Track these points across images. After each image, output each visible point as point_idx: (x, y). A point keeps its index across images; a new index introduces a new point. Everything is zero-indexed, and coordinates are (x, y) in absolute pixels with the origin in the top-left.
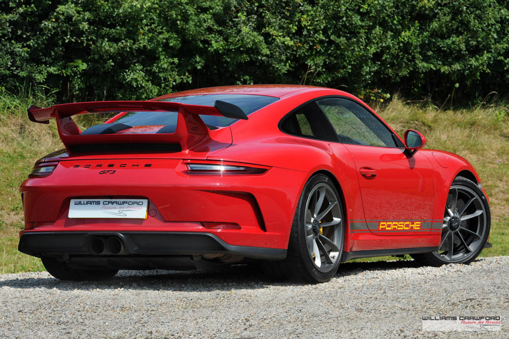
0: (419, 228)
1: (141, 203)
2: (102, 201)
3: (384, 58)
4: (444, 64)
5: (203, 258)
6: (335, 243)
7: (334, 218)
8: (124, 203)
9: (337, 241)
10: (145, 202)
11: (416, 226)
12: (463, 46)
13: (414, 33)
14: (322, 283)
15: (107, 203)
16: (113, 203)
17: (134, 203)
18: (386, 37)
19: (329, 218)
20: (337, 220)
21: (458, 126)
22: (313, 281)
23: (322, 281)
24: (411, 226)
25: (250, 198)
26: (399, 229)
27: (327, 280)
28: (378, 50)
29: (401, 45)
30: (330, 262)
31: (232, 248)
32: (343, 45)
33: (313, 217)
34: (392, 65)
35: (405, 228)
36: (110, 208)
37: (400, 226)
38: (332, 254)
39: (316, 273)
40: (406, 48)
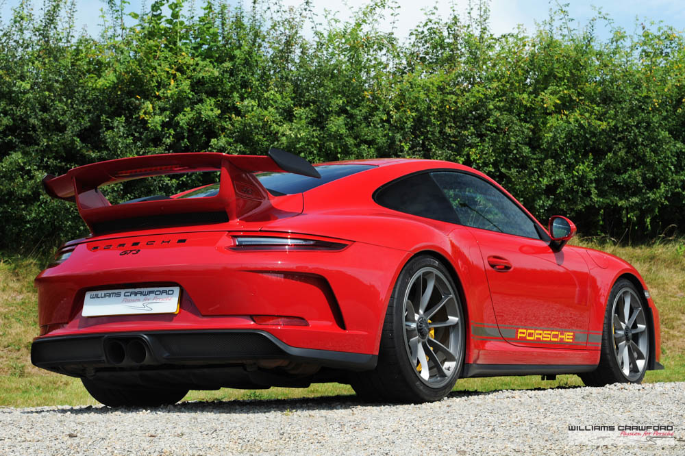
0: (571, 341)
1: (172, 292)
2: (123, 291)
3: (558, 192)
4: (621, 200)
5: (260, 369)
6: (451, 350)
7: (449, 317)
8: (150, 293)
9: (454, 347)
10: (177, 290)
11: (568, 337)
12: (639, 179)
13: (588, 166)
14: (432, 402)
15: (129, 294)
16: (136, 294)
17: (162, 292)
18: (559, 169)
19: (442, 316)
20: (453, 319)
21: (638, 260)
22: (418, 400)
23: (432, 400)
24: (560, 336)
25: (321, 281)
26: (544, 339)
27: (439, 398)
28: (552, 183)
29: (576, 179)
30: (443, 375)
31: (294, 351)
32: (514, 177)
33: (418, 313)
34: (568, 200)
35: (553, 339)
36: (133, 301)
37: (544, 336)
38: (447, 364)
39: (421, 388)
40: (581, 180)
